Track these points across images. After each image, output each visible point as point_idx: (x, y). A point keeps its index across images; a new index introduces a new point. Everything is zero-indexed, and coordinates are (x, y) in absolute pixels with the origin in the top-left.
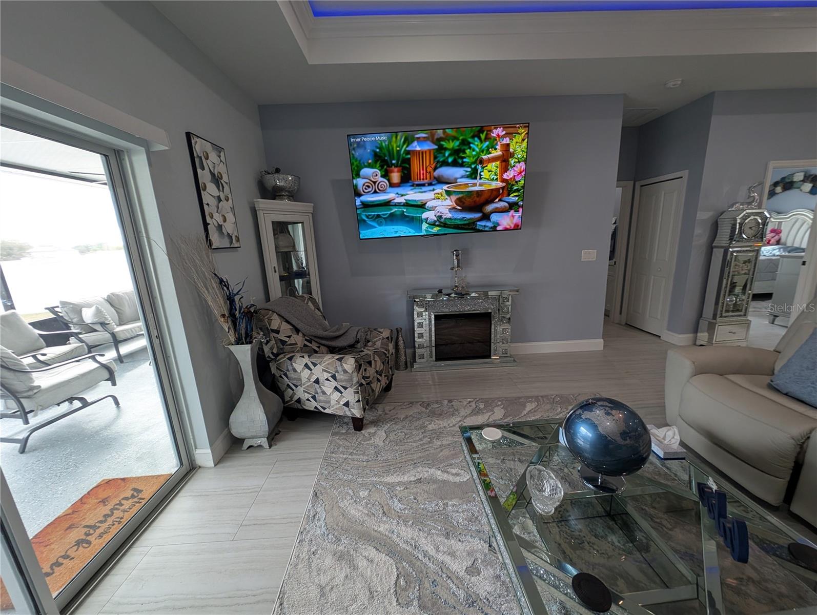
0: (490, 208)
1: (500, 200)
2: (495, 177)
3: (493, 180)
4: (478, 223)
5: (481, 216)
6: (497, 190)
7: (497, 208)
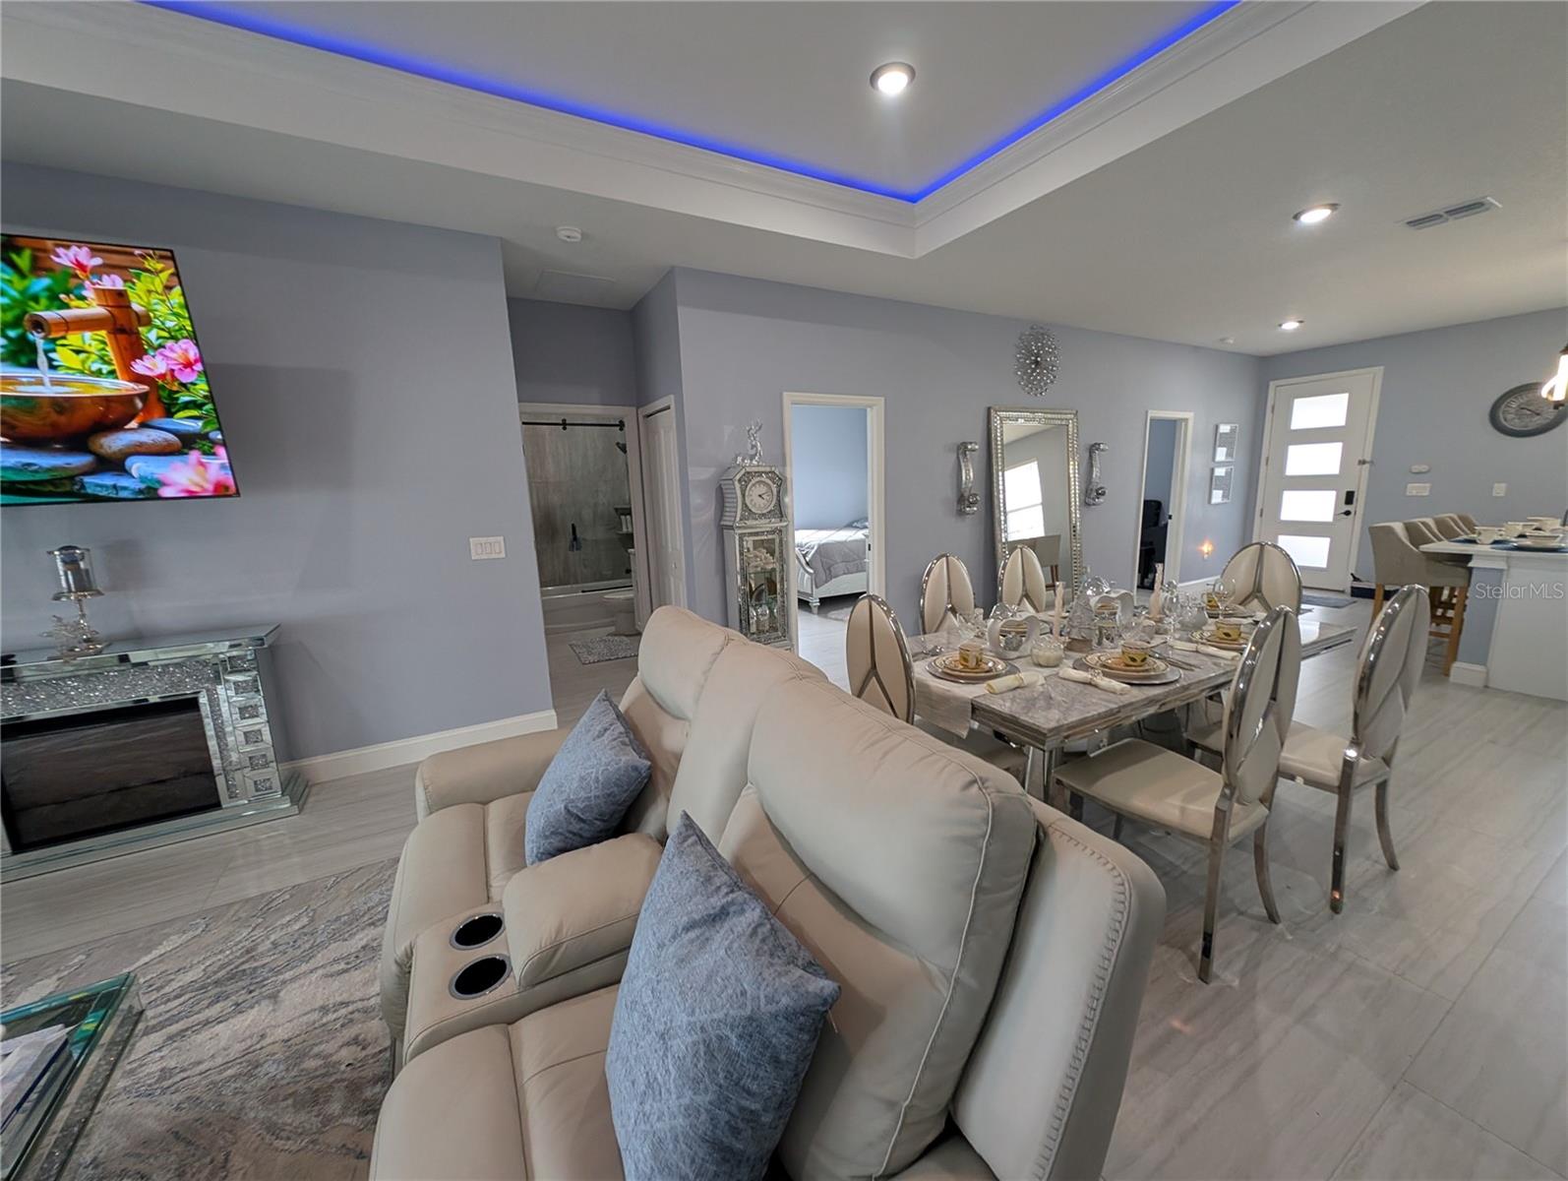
0: (113, 443)
1: (143, 425)
2: (106, 368)
3: (99, 373)
4: (87, 479)
5: (92, 463)
6: (127, 400)
7: (141, 444)
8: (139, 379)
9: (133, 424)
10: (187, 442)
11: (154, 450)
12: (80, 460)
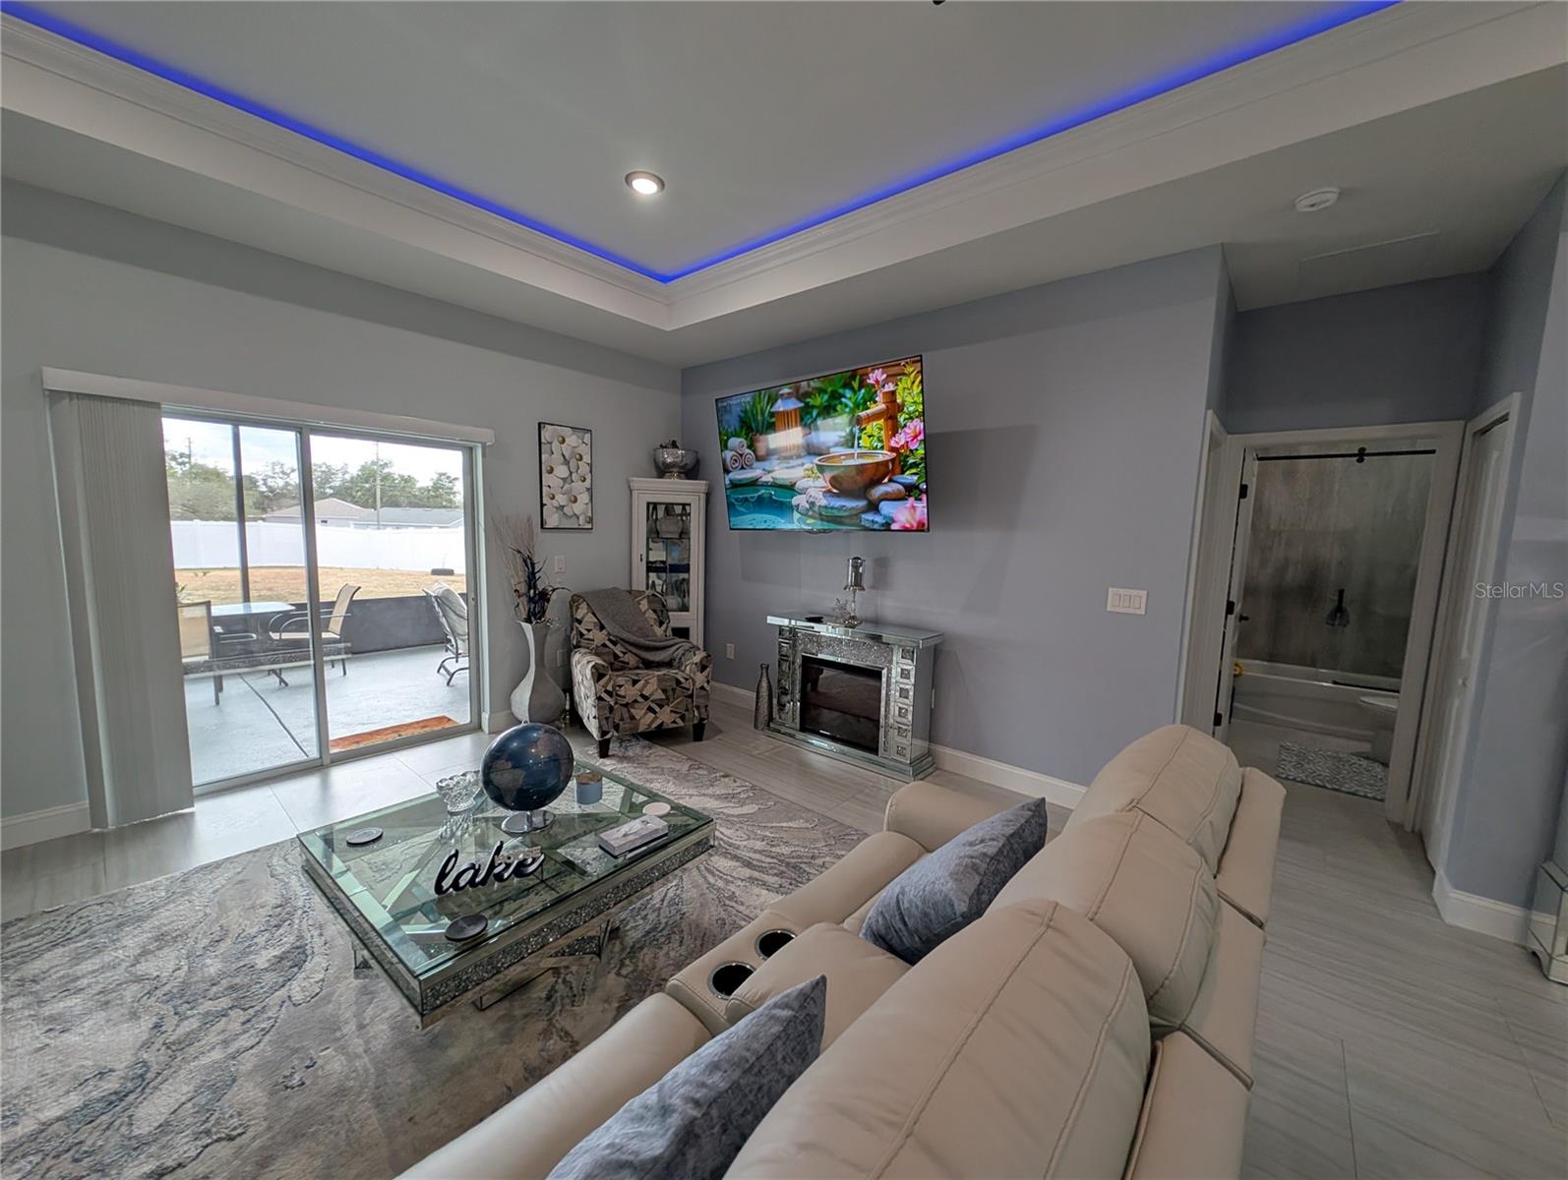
0: (879, 491)
1: (890, 480)
2: (880, 445)
3: (876, 448)
4: (863, 516)
5: (866, 506)
6: (886, 464)
7: (887, 493)
8: (893, 449)
9: (886, 480)
10: (910, 490)
11: (894, 497)
12: (862, 504)
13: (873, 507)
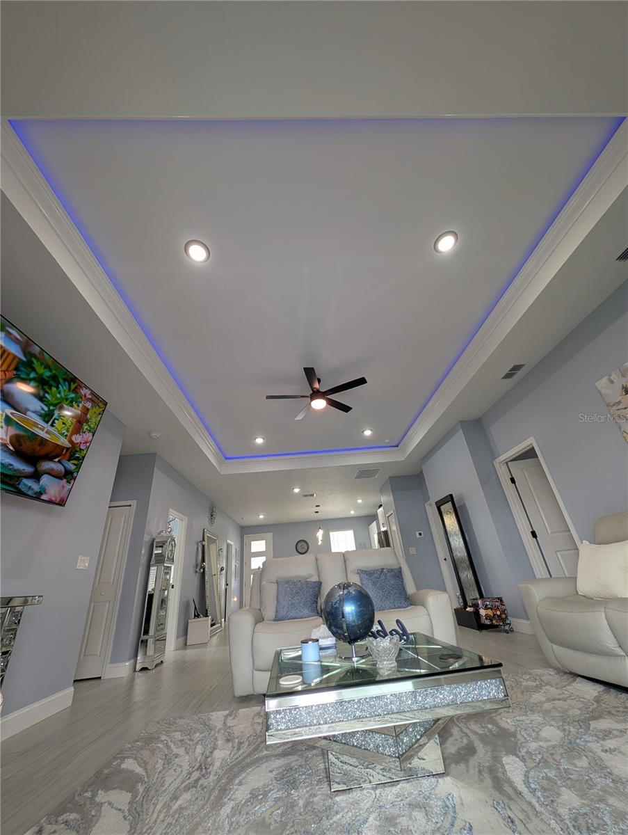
0: (47, 465)
1: (59, 461)
2: (66, 433)
3: (63, 434)
4: (25, 481)
5: (31, 472)
6: (62, 448)
7: (52, 470)
8: (71, 441)
10: (66, 474)
11: (54, 474)
12: (28, 469)
13: (36, 476)
